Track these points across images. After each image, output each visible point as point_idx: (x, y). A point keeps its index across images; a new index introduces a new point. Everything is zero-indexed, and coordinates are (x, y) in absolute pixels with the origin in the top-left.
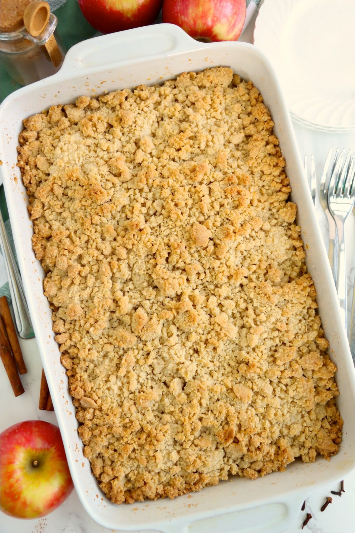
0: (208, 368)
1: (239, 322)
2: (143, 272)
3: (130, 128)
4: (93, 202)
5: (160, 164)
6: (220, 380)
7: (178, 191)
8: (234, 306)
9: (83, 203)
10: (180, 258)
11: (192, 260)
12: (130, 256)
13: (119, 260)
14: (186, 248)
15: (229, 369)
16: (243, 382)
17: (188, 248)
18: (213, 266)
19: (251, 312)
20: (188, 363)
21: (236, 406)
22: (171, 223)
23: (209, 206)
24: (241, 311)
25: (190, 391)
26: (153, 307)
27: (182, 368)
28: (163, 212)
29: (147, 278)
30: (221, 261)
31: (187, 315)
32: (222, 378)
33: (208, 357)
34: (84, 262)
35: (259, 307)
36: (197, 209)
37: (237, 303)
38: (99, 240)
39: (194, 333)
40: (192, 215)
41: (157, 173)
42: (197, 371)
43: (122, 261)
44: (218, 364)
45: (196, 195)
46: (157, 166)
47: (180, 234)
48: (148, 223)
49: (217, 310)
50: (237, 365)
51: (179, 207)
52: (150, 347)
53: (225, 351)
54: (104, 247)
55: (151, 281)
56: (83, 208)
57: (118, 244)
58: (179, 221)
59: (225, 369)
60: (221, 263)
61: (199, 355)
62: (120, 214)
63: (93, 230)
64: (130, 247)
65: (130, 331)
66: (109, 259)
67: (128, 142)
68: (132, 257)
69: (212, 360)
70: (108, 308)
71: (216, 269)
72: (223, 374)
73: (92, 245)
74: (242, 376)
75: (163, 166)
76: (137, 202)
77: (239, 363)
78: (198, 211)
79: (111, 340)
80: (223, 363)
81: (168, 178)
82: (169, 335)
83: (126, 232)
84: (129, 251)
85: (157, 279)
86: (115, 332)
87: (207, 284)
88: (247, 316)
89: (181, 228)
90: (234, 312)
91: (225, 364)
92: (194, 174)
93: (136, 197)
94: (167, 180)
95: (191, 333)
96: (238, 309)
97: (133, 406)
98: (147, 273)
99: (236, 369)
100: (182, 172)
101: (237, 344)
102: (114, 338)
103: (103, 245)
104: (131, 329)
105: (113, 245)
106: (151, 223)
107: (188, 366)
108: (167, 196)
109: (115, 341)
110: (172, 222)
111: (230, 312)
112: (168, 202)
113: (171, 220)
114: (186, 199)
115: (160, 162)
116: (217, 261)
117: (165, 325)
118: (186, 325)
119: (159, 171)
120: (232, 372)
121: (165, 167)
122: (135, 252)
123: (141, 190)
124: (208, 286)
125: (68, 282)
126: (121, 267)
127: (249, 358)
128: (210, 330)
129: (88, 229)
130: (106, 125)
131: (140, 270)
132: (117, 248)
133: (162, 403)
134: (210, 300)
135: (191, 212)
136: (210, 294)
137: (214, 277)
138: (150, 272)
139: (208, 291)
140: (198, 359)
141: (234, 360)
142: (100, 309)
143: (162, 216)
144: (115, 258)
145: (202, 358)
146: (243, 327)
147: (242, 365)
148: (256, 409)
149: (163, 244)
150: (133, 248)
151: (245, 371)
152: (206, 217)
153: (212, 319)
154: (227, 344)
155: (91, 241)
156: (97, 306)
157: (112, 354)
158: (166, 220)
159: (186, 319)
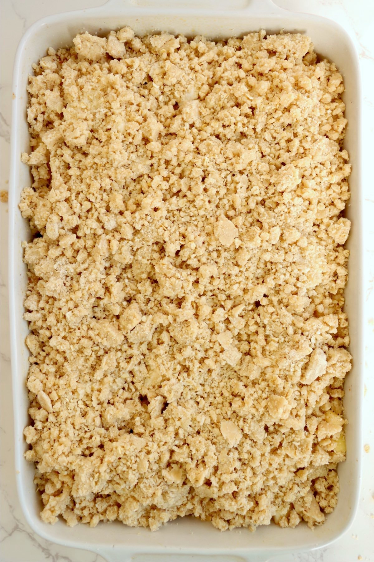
0: (196, 392)
1: (245, 347)
2: (146, 262)
3: (172, 88)
4: (108, 162)
5: (199, 137)
6: (206, 409)
7: (212, 174)
8: (244, 326)
9: (96, 160)
10: (194, 253)
11: (208, 259)
12: (136, 237)
13: (122, 239)
14: (203, 243)
15: (219, 399)
16: (234, 420)
17: (206, 244)
18: (230, 272)
19: (261, 338)
20: (173, 380)
21: (218, 445)
22: (193, 209)
23: (244, 200)
24: (249, 333)
25: (170, 417)
26: (149, 304)
27: (165, 385)
28: (188, 194)
29: (149, 269)
30: (241, 269)
31: (186, 325)
32: (209, 409)
33: (200, 378)
34: (80, 234)
35: (272, 336)
36: (229, 201)
37: (247, 323)
38: (103, 211)
39: (189, 347)
40: (221, 206)
41: (192, 147)
42: (182, 393)
43: (125, 242)
44: (208, 389)
45: (232, 185)
46: (195, 139)
47: (200, 224)
48: (167, 203)
49: (222, 326)
50: (231, 397)
51: (209, 193)
52: (135, 351)
53: (221, 375)
54: (107, 220)
55: (152, 273)
56: (95, 166)
57: (125, 220)
58: (203, 209)
59: (215, 398)
60: (240, 271)
61: (189, 375)
62: (135, 184)
63: (99, 197)
64: (138, 227)
65: (117, 328)
66: (109, 237)
67: (166, 103)
68: (139, 240)
69: (203, 383)
70: (94, 293)
71: (233, 277)
72: (211, 404)
73: (93, 215)
74: (234, 412)
75: (202, 141)
76: (160, 174)
77: (235, 395)
78: (229, 204)
79: (91, 333)
80: (215, 389)
81: (205, 155)
82: (160, 342)
83: (137, 207)
84: (136, 232)
85: (159, 273)
86: (98, 325)
87: (217, 292)
88: (256, 342)
89: (204, 218)
90: (242, 332)
91: (217, 392)
92: (236, 160)
93: (159, 168)
94: (203, 157)
95: (186, 347)
96: (246, 331)
97: (99, 418)
98: (150, 264)
99: (229, 401)
100: (222, 152)
101: (235, 372)
102: (97, 332)
103: (106, 217)
104: (119, 326)
105: (119, 221)
106: (170, 204)
107: (173, 385)
108: (197, 176)
109: (97, 337)
110: (195, 209)
111: (236, 332)
112: (197, 184)
113: (194, 206)
114: (219, 187)
115: (199, 134)
116: (236, 268)
117: (158, 330)
118: (182, 336)
119: (196, 144)
120: (223, 403)
121: (204, 142)
122: (142, 235)
123: (167, 162)
124: (219, 295)
125: (58, 252)
126: (123, 249)
127: (246, 393)
128: (208, 347)
129: (94, 195)
130: (144, 75)
131: (143, 258)
132: (123, 225)
133: (133, 421)
134: (216, 312)
135: (221, 202)
136: (219, 305)
137: (228, 285)
138: (154, 262)
139: (217, 302)
140: (187, 379)
141: (229, 390)
142: (85, 292)
143: (185, 199)
144: (118, 236)
145: (193, 379)
146: (248, 353)
147: (237, 399)
148: (239, 453)
149: (178, 233)
150: (141, 229)
151: (239, 406)
152: (238, 213)
153: (214, 336)
154: (225, 368)
155: (94, 210)
156: (82, 288)
157: (88, 352)
158: (188, 204)
159: (183, 329)
